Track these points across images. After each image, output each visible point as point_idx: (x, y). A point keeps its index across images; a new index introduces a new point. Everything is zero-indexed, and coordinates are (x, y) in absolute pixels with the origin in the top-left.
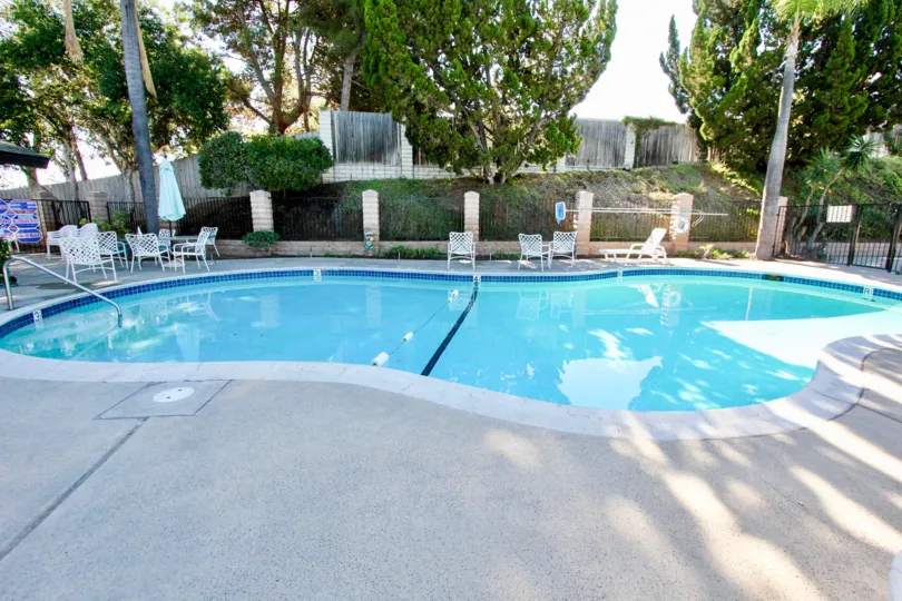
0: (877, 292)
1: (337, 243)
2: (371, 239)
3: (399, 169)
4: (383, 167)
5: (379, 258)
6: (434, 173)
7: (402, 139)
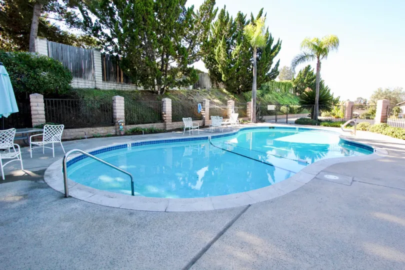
0: (299, 129)
1: (98, 128)
2: (123, 124)
3: (94, 82)
4: (83, 81)
5: (129, 135)
6: (113, 87)
7: (95, 65)
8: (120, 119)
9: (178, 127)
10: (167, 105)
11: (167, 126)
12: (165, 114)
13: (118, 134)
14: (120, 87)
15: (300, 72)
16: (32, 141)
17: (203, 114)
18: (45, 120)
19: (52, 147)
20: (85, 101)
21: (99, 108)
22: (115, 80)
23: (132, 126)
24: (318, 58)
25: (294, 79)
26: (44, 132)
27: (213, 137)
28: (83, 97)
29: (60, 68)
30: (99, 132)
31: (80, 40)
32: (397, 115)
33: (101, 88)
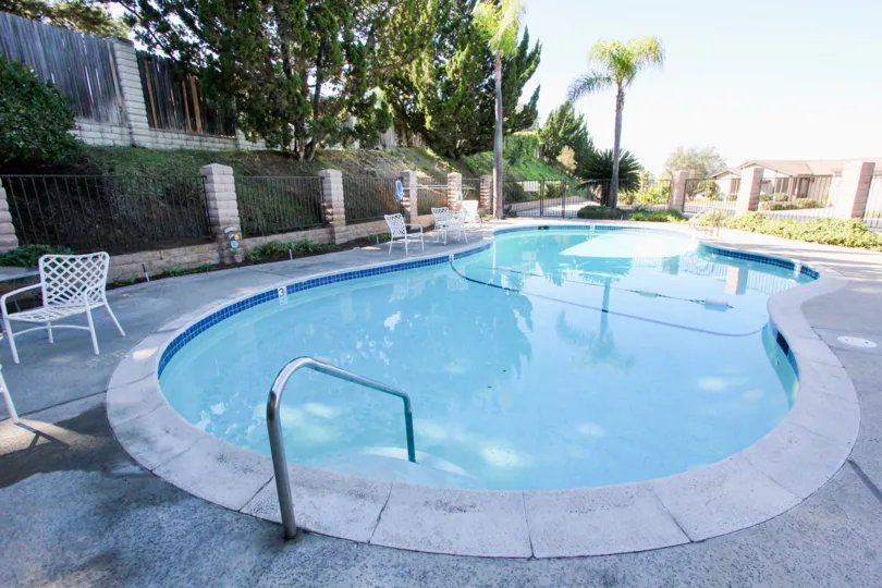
0: (596, 227)
1: (174, 251)
2: (237, 237)
3: (126, 131)
4: (96, 127)
5: (256, 262)
6: (179, 142)
7: (123, 83)
8: (229, 224)
9: (358, 237)
10: (333, 185)
11: (337, 235)
12: (331, 207)
13: (227, 261)
14: (194, 143)
15: (551, 115)
16: (9, 313)
17: (404, 204)
18: (15, 238)
19: (87, 325)
20: (120, 178)
21: (163, 197)
22: (182, 126)
23: (258, 239)
24: (620, 84)
25: (540, 130)
26: (43, 278)
27: (457, 256)
28: (111, 170)
29: (33, 84)
30: (178, 261)
31: (62, 14)
32: (711, 195)
33: (149, 145)
